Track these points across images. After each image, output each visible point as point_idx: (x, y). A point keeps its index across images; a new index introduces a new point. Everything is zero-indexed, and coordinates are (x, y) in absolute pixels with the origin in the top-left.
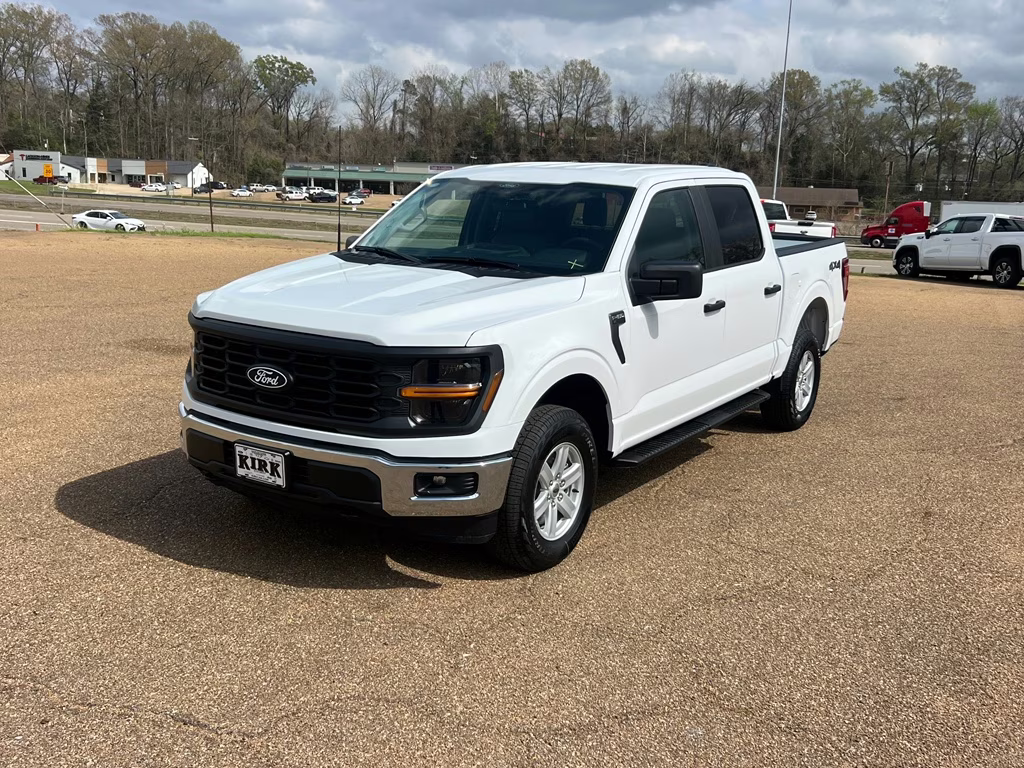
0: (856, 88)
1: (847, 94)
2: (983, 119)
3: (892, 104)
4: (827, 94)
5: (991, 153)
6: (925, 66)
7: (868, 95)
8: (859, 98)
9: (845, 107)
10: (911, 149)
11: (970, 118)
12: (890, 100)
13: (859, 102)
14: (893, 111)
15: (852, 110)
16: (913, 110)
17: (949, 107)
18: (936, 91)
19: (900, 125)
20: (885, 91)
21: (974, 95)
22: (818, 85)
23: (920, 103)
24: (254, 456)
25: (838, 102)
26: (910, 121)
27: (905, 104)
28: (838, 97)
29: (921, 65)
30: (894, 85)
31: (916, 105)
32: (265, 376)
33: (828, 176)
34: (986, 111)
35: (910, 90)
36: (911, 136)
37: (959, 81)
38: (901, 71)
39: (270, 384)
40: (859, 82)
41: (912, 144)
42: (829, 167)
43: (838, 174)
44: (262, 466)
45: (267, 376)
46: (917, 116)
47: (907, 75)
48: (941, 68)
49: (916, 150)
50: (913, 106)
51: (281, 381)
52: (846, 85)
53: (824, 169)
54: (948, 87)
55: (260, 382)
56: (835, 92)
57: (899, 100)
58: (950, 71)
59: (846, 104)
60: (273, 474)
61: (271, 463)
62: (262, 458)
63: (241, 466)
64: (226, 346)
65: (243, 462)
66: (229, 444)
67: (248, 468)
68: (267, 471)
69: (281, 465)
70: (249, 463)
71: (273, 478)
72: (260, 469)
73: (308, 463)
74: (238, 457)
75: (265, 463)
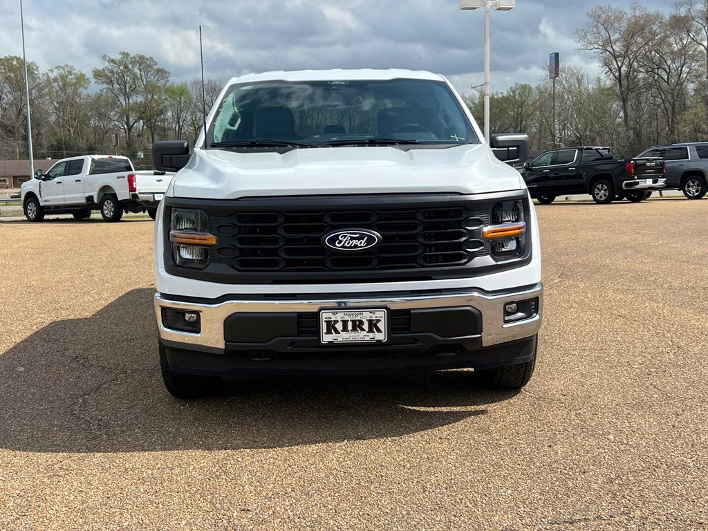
0: (70, 73)
1: (63, 77)
2: (180, 98)
3: (105, 86)
4: (45, 78)
5: (190, 125)
6: (127, 55)
7: (81, 79)
8: (74, 81)
9: (63, 89)
10: (127, 123)
11: (171, 97)
12: (103, 83)
13: (75, 84)
14: (107, 91)
15: (70, 91)
16: (124, 91)
17: (151, 89)
18: (139, 76)
19: (113, 104)
20: (98, 74)
21: (169, 78)
22: (37, 69)
23: (128, 85)
24: (346, 318)
25: (56, 84)
26: (122, 99)
27: (116, 86)
28: (55, 80)
29: (124, 53)
30: (104, 70)
31: (125, 87)
32: (348, 240)
33: (60, 149)
34: (182, 91)
35: (118, 74)
36: (125, 114)
37: (155, 67)
38: (108, 59)
39: (356, 246)
40: (72, 67)
41: (128, 119)
42: (59, 141)
43: (68, 147)
44: (357, 325)
45: (352, 238)
46: (127, 96)
47: (113, 61)
48: (140, 57)
49: (131, 124)
50: (123, 88)
51: (371, 240)
52: (61, 69)
53: (55, 143)
54: (149, 72)
55: (343, 247)
56: (52, 75)
57: (111, 82)
58: (147, 59)
59: (64, 86)
60: (371, 331)
61: (370, 321)
62: (358, 318)
63: (329, 332)
64: (281, 220)
65: (331, 326)
66: (301, 316)
67: (337, 332)
68: (363, 330)
69: (383, 320)
70: (339, 326)
71: (371, 335)
72: (354, 329)
73: (412, 312)
74: (325, 324)
75: (361, 322)
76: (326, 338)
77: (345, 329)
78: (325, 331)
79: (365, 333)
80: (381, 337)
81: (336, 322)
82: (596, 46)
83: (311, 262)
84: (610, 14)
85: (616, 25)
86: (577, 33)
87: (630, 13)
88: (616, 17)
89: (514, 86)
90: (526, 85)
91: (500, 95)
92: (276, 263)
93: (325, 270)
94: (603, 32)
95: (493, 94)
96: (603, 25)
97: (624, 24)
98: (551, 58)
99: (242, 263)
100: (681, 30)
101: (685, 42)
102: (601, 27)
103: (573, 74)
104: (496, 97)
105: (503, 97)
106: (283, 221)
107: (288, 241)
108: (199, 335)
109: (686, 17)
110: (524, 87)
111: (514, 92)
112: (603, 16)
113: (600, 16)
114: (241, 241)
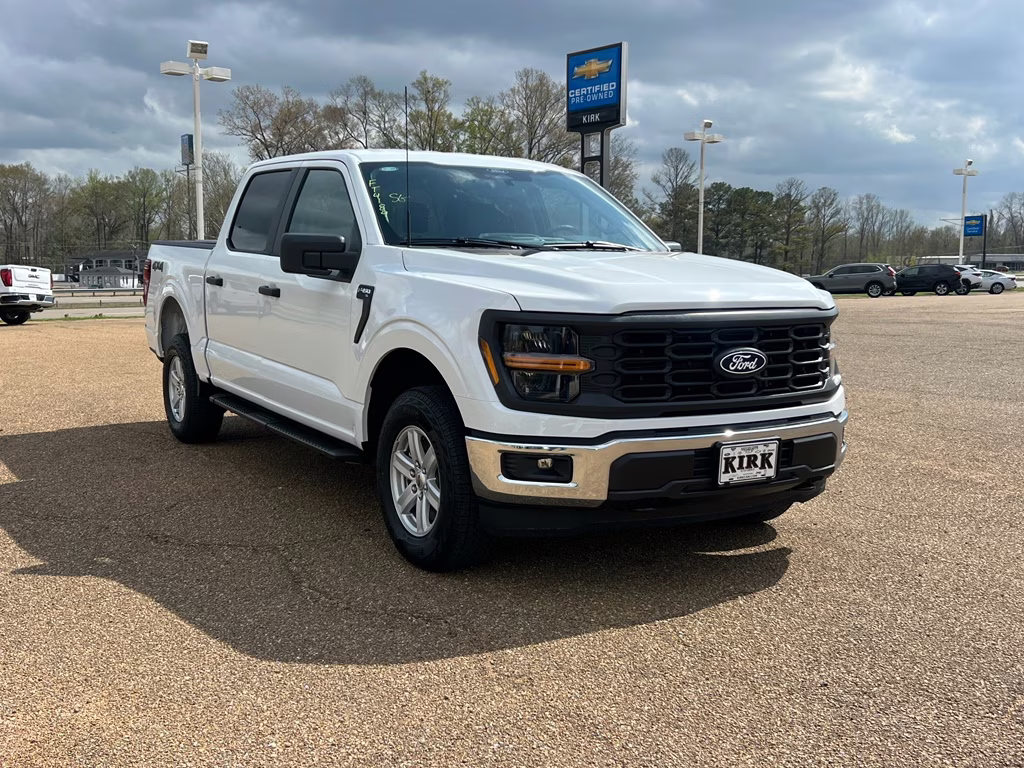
24: (744, 454)
32: (742, 361)
39: (747, 369)
44: (752, 461)
45: (745, 360)
51: (759, 362)
55: (736, 370)
60: (763, 467)
61: (763, 455)
62: (753, 453)
63: (726, 471)
64: (669, 340)
65: (729, 465)
66: (700, 452)
67: (734, 470)
68: (756, 466)
69: (774, 453)
70: (736, 464)
71: (763, 471)
72: (749, 466)
73: (795, 442)
74: (724, 461)
75: (755, 457)
76: (724, 478)
77: (741, 467)
78: (723, 470)
79: (757, 469)
80: (770, 472)
81: (734, 458)
82: (244, 132)
83: (696, 390)
84: (259, 96)
85: (266, 109)
86: (220, 113)
87: (282, 98)
88: (266, 101)
89: (133, 170)
90: (148, 171)
91: (115, 180)
92: (660, 392)
93: (711, 399)
94: (252, 116)
95: (106, 178)
96: (252, 108)
97: (276, 109)
98: (183, 140)
99: (625, 393)
100: (336, 122)
101: (341, 136)
102: (250, 111)
103: (218, 162)
104: (110, 182)
105: (120, 182)
106: (671, 340)
107: (677, 364)
108: (571, 485)
109: (342, 109)
110: (146, 173)
111: (133, 177)
112: (251, 97)
113: (248, 98)
114: (625, 365)
